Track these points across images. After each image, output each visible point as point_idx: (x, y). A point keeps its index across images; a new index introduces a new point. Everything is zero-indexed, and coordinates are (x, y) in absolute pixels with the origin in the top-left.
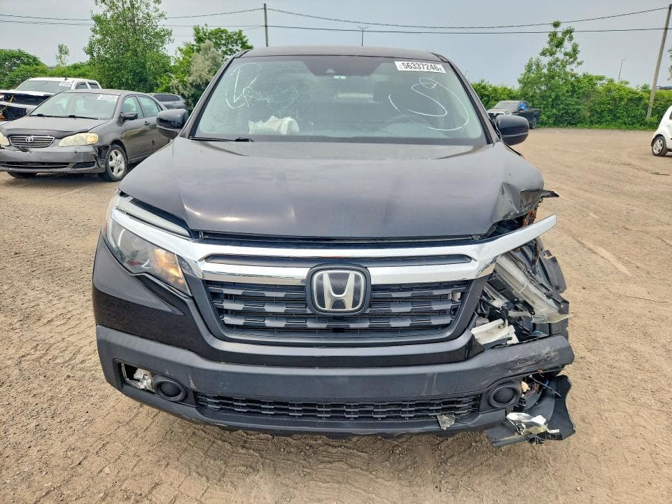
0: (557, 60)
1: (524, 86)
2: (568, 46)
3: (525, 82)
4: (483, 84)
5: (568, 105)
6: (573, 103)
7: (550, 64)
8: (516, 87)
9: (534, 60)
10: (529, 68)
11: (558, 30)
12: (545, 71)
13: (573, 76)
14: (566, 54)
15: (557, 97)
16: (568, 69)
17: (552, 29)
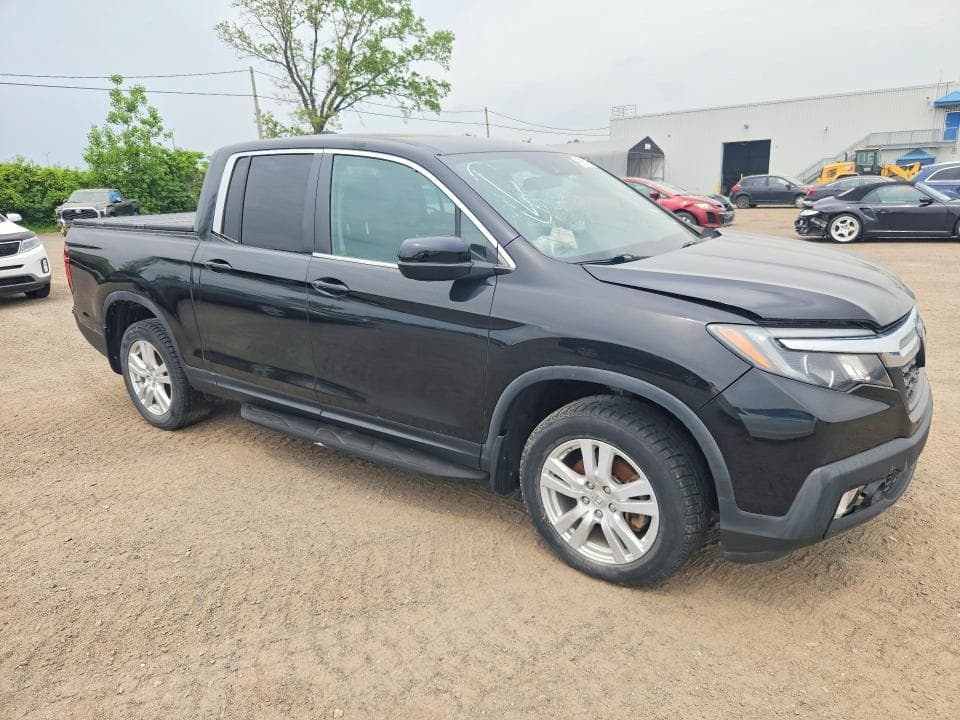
0: (135, 130)
1: (98, 167)
2: (143, 112)
3: (98, 162)
4: (24, 164)
5: (170, 191)
6: (178, 188)
7: (126, 136)
8: (85, 168)
9: (100, 129)
10: (96, 141)
11: (120, 87)
12: (121, 144)
13: (163, 152)
14: (144, 122)
15: (153, 183)
16: (154, 142)
17: (113, 86)
